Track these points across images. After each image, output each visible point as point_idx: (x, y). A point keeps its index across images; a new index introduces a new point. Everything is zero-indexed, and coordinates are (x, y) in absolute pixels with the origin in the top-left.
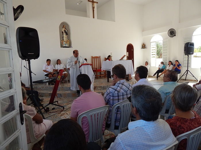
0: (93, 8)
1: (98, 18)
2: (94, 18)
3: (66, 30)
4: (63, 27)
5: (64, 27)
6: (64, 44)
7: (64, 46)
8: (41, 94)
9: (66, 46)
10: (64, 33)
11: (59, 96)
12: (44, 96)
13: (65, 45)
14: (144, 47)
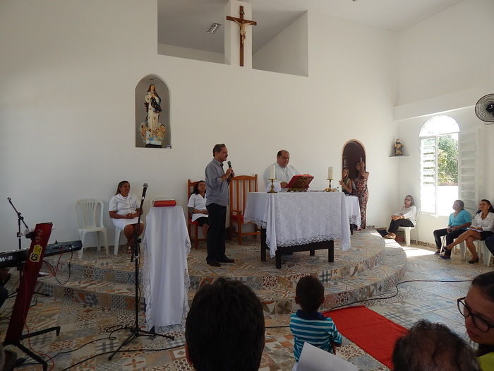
0: (242, 37)
1: (256, 65)
2: (242, 64)
3: (156, 98)
4: (149, 90)
5: (152, 91)
6: (147, 137)
7: (148, 142)
8: (44, 287)
9: (153, 142)
10: (150, 106)
11: (88, 299)
12: (50, 293)
13: (151, 140)
14: (398, 152)
